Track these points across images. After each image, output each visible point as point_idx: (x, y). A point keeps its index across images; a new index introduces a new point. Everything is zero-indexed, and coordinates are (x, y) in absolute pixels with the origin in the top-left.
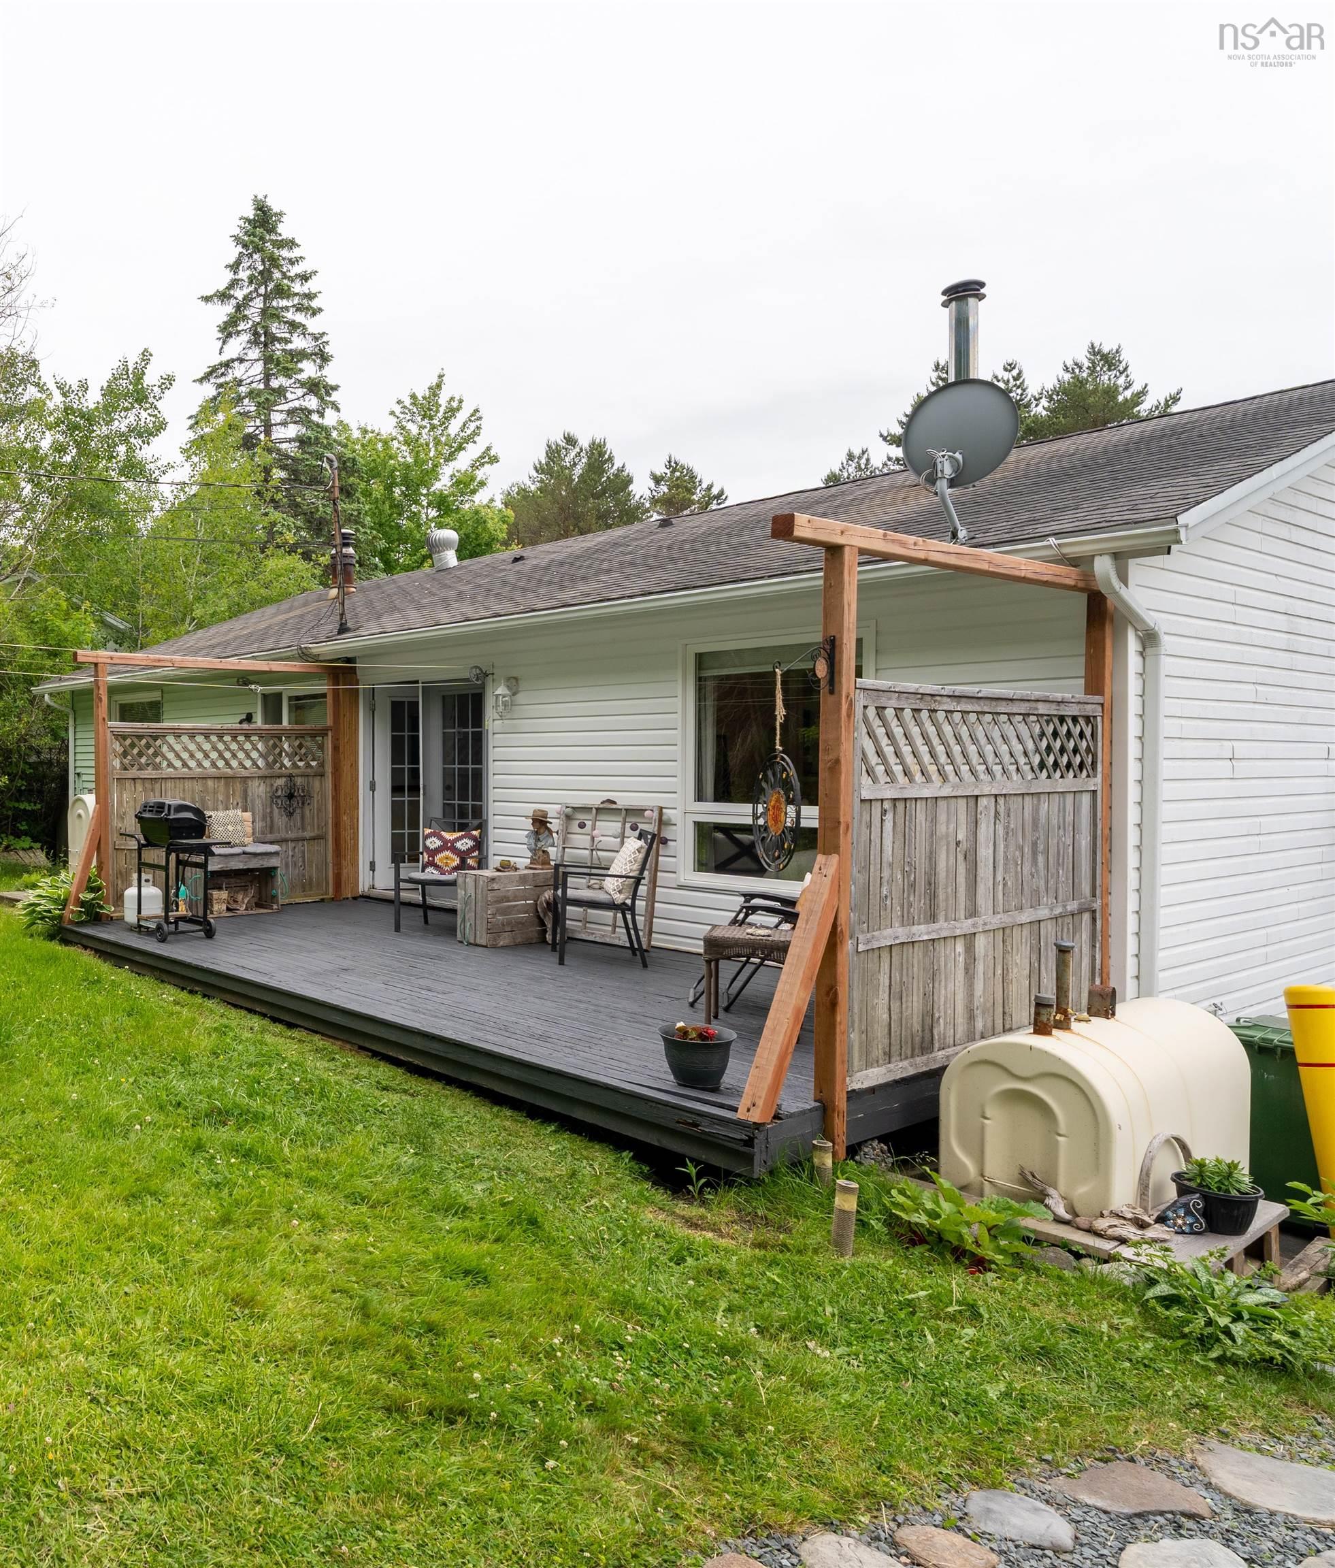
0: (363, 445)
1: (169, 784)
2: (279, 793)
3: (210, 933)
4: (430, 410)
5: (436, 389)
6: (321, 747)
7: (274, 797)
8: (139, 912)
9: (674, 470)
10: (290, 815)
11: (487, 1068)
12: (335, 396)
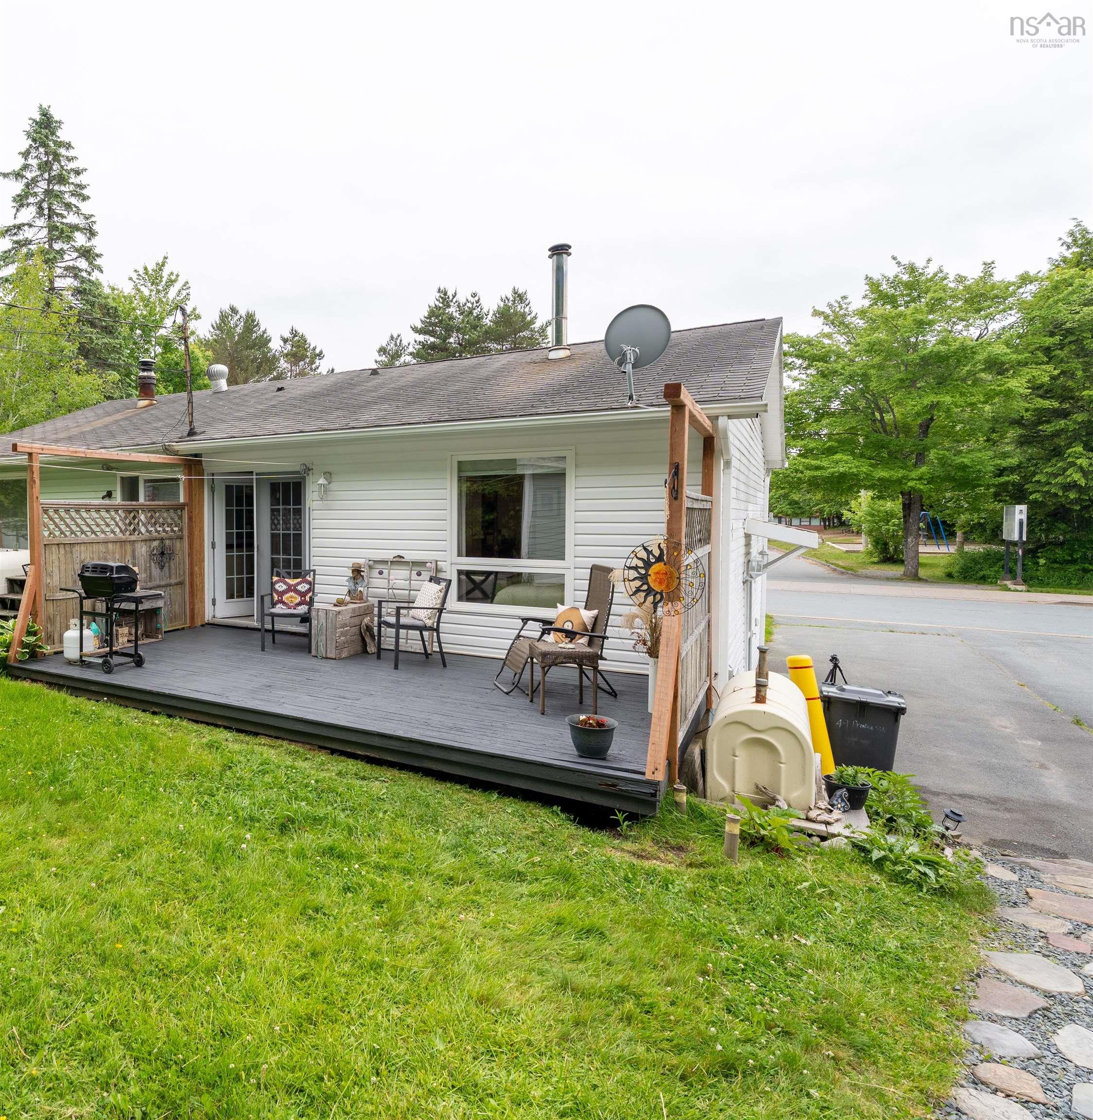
0: (114, 299)
1: (83, 548)
2: (155, 552)
3: (139, 662)
4: (156, 278)
5: (161, 266)
6: (180, 518)
7: (152, 555)
8: (81, 650)
9: (295, 336)
10: (162, 568)
11: (439, 756)
12: (99, 261)
